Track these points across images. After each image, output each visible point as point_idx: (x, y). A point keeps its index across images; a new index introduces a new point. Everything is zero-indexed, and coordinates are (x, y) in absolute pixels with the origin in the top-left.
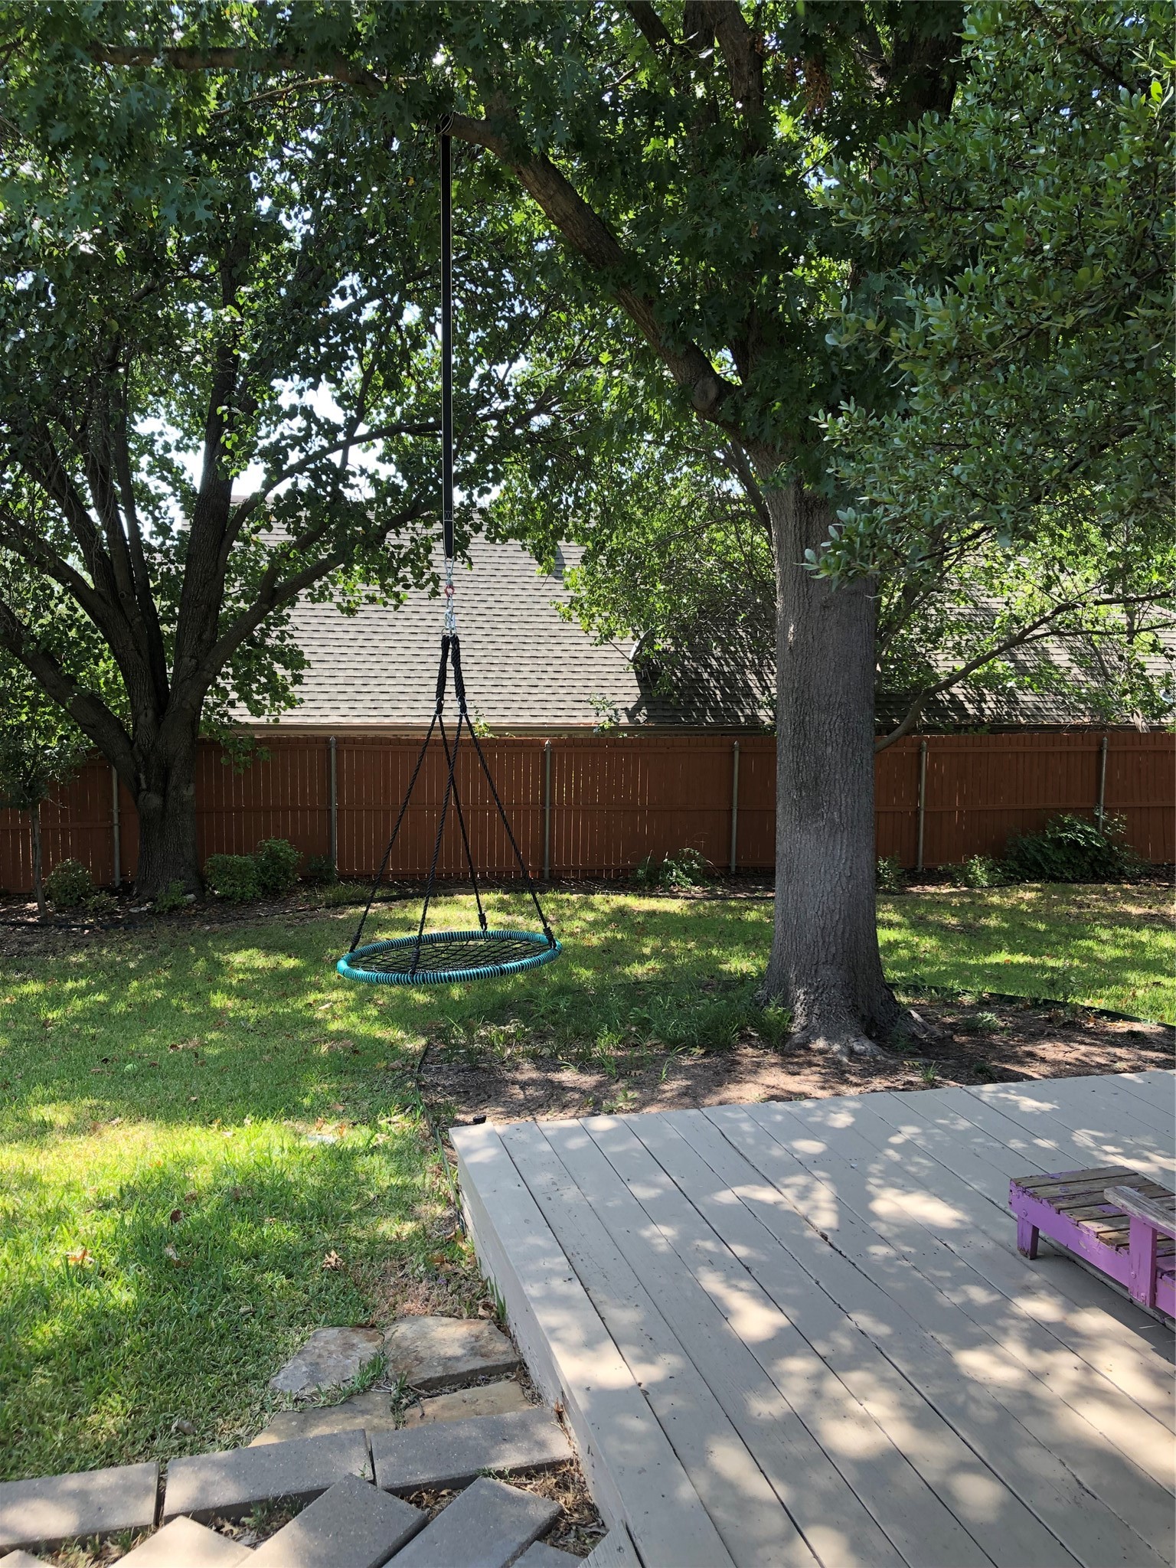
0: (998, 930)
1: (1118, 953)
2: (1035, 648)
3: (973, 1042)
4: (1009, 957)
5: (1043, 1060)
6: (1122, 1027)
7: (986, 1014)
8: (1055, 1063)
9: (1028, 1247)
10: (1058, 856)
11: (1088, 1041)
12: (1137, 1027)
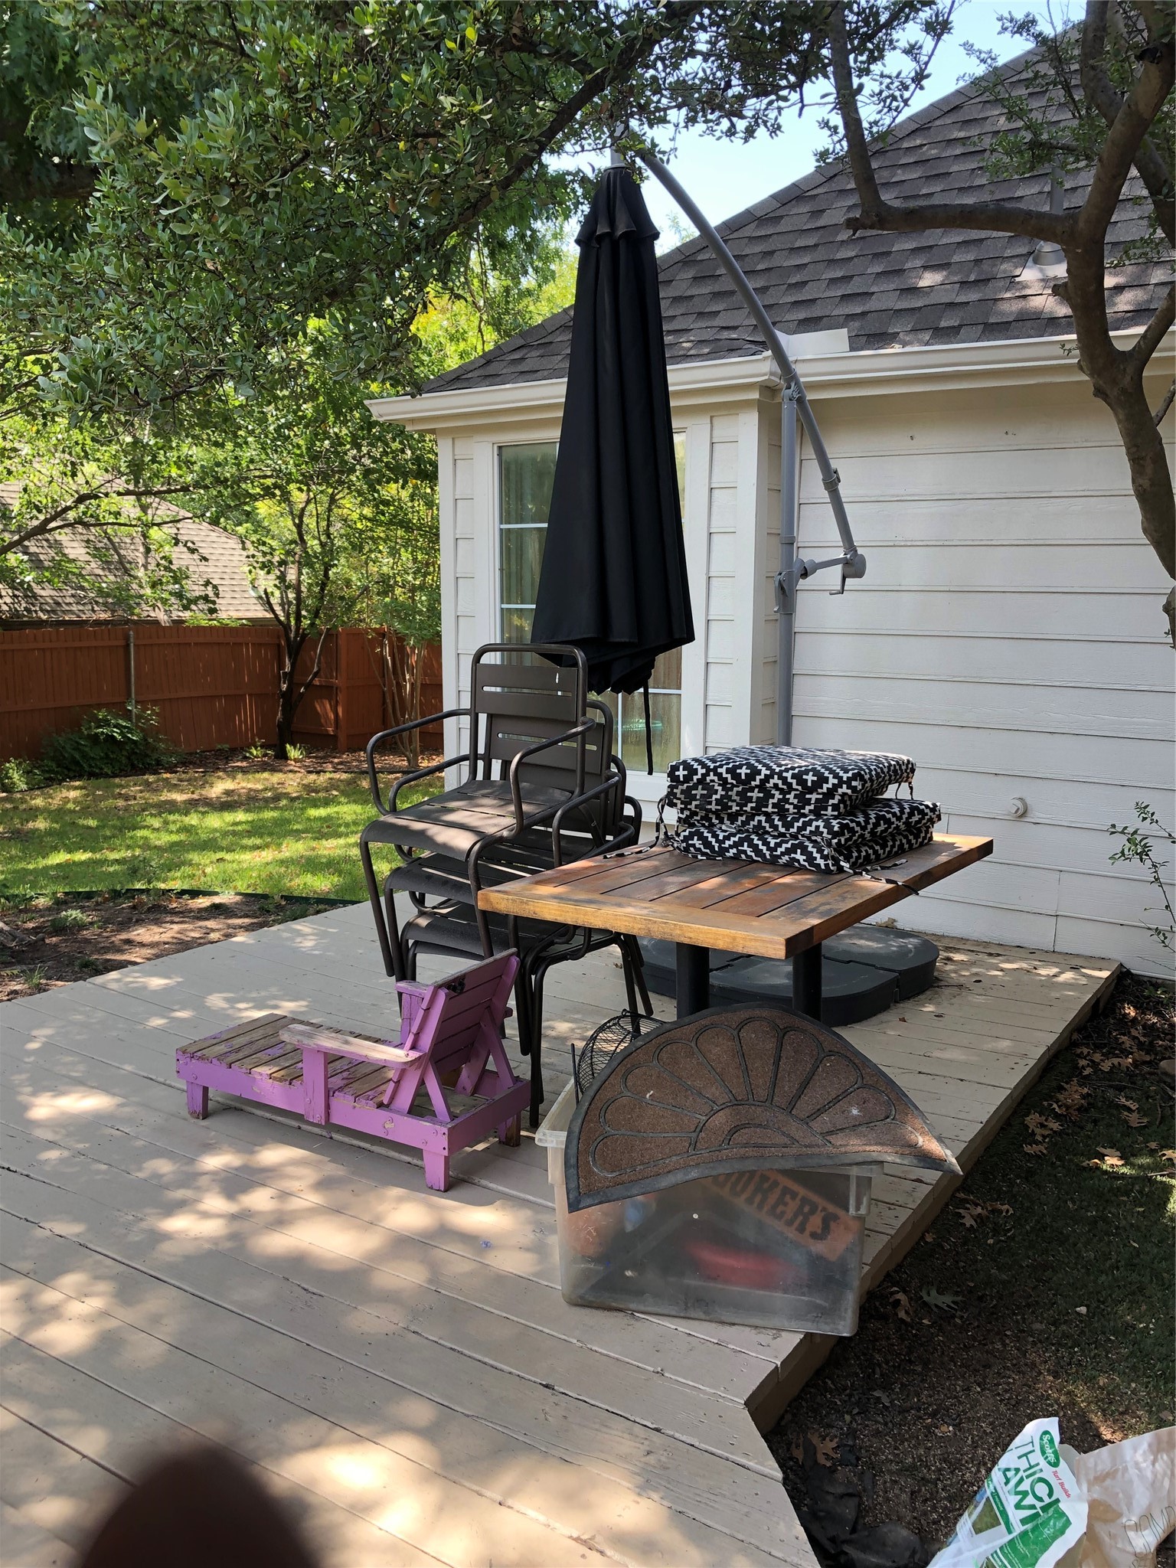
0: (49, 832)
1: (175, 838)
2: (47, 540)
3: (66, 941)
4: (68, 856)
5: (142, 945)
6: (203, 902)
7: (70, 912)
8: (152, 945)
9: (199, 1108)
10: (96, 753)
11: (177, 919)
12: (217, 900)
